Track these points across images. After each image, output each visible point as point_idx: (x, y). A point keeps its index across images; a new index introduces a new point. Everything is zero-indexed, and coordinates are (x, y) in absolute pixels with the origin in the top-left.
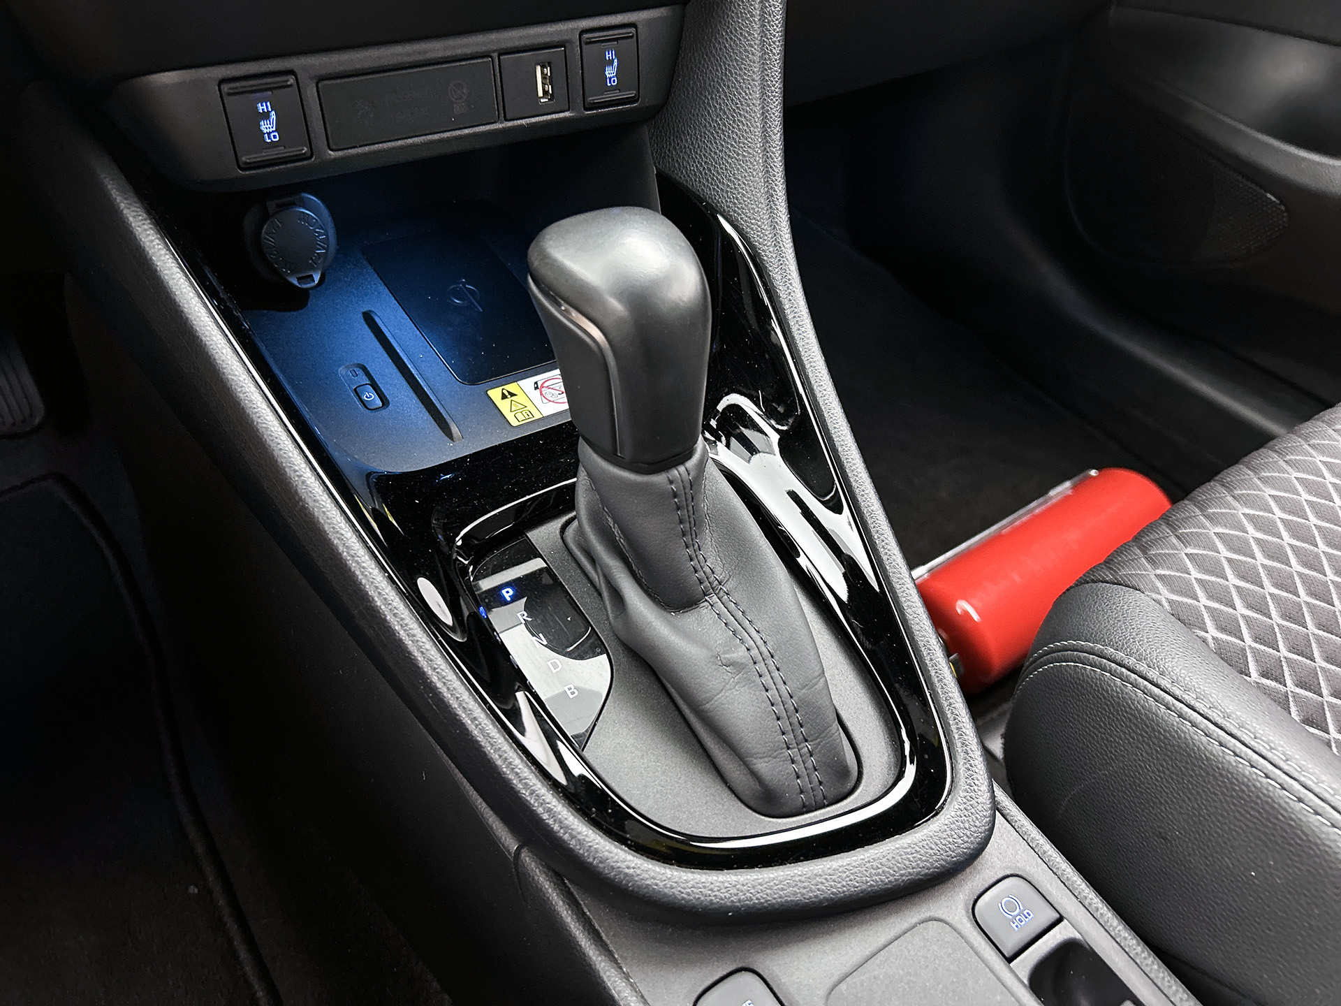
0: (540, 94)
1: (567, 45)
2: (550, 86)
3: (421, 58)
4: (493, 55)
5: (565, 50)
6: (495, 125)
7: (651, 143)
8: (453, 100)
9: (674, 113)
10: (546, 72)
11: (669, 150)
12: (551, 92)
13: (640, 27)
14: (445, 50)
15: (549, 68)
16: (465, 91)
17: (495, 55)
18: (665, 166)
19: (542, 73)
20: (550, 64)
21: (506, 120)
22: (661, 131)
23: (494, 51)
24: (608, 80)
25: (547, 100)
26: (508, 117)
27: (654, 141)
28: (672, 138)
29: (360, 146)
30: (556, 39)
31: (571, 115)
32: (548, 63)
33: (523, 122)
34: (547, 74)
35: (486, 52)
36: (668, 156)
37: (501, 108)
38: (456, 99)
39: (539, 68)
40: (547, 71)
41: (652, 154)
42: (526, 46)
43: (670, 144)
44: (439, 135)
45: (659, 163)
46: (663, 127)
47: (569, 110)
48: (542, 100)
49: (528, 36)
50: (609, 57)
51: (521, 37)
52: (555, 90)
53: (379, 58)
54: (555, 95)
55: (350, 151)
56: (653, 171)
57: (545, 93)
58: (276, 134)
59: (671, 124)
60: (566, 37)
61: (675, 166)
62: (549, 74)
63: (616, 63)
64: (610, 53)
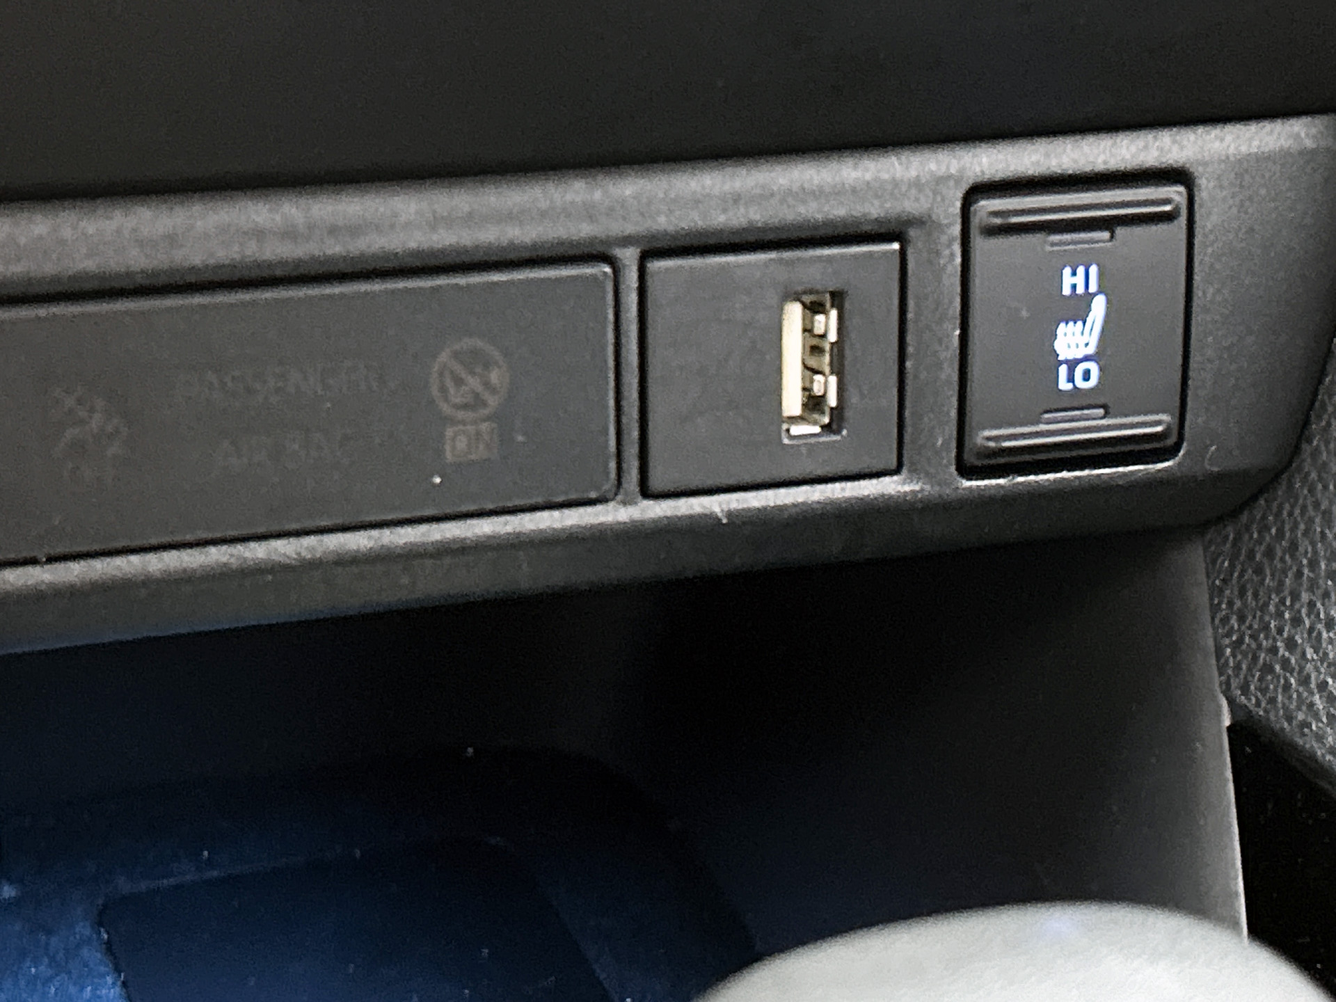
0: (792, 403)
1: (912, 233)
2: (833, 380)
3: (335, 248)
4: (619, 252)
5: (903, 253)
6: (599, 508)
7: (1215, 609)
8: (446, 408)
9: (1317, 505)
10: (819, 329)
11: (1291, 644)
12: (832, 401)
13: (1205, 187)
14: (433, 228)
15: (834, 314)
16: (494, 377)
17: (629, 256)
18: (1273, 701)
19: (808, 330)
20: (838, 298)
21: (647, 493)
22: (1259, 571)
23: (626, 241)
24: (1063, 370)
25: (817, 429)
26: (656, 483)
27: (1230, 604)
28: (1305, 597)
29: (51, 560)
30: (874, 209)
31: (907, 488)
32: (833, 294)
33: (717, 505)
34: (823, 336)
35: (592, 241)
36: (1285, 663)
37: (632, 451)
39: (794, 314)
40: (828, 323)
41: (1219, 652)
42: (750, 229)
43: (1296, 621)
44: (375, 533)
45: (1245, 689)
46: (1270, 553)
47: (897, 471)
48: (797, 430)
50: (1074, 287)
51: (737, 199)
52: (854, 399)
53: (172, 239)
54: (849, 414)
56: (1218, 714)
57: (813, 403)
59: (1304, 545)
60: (911, 206)
61: (1311, 705)
62: (833, 337)
63: (1099, 306)
64: (1081, 270)
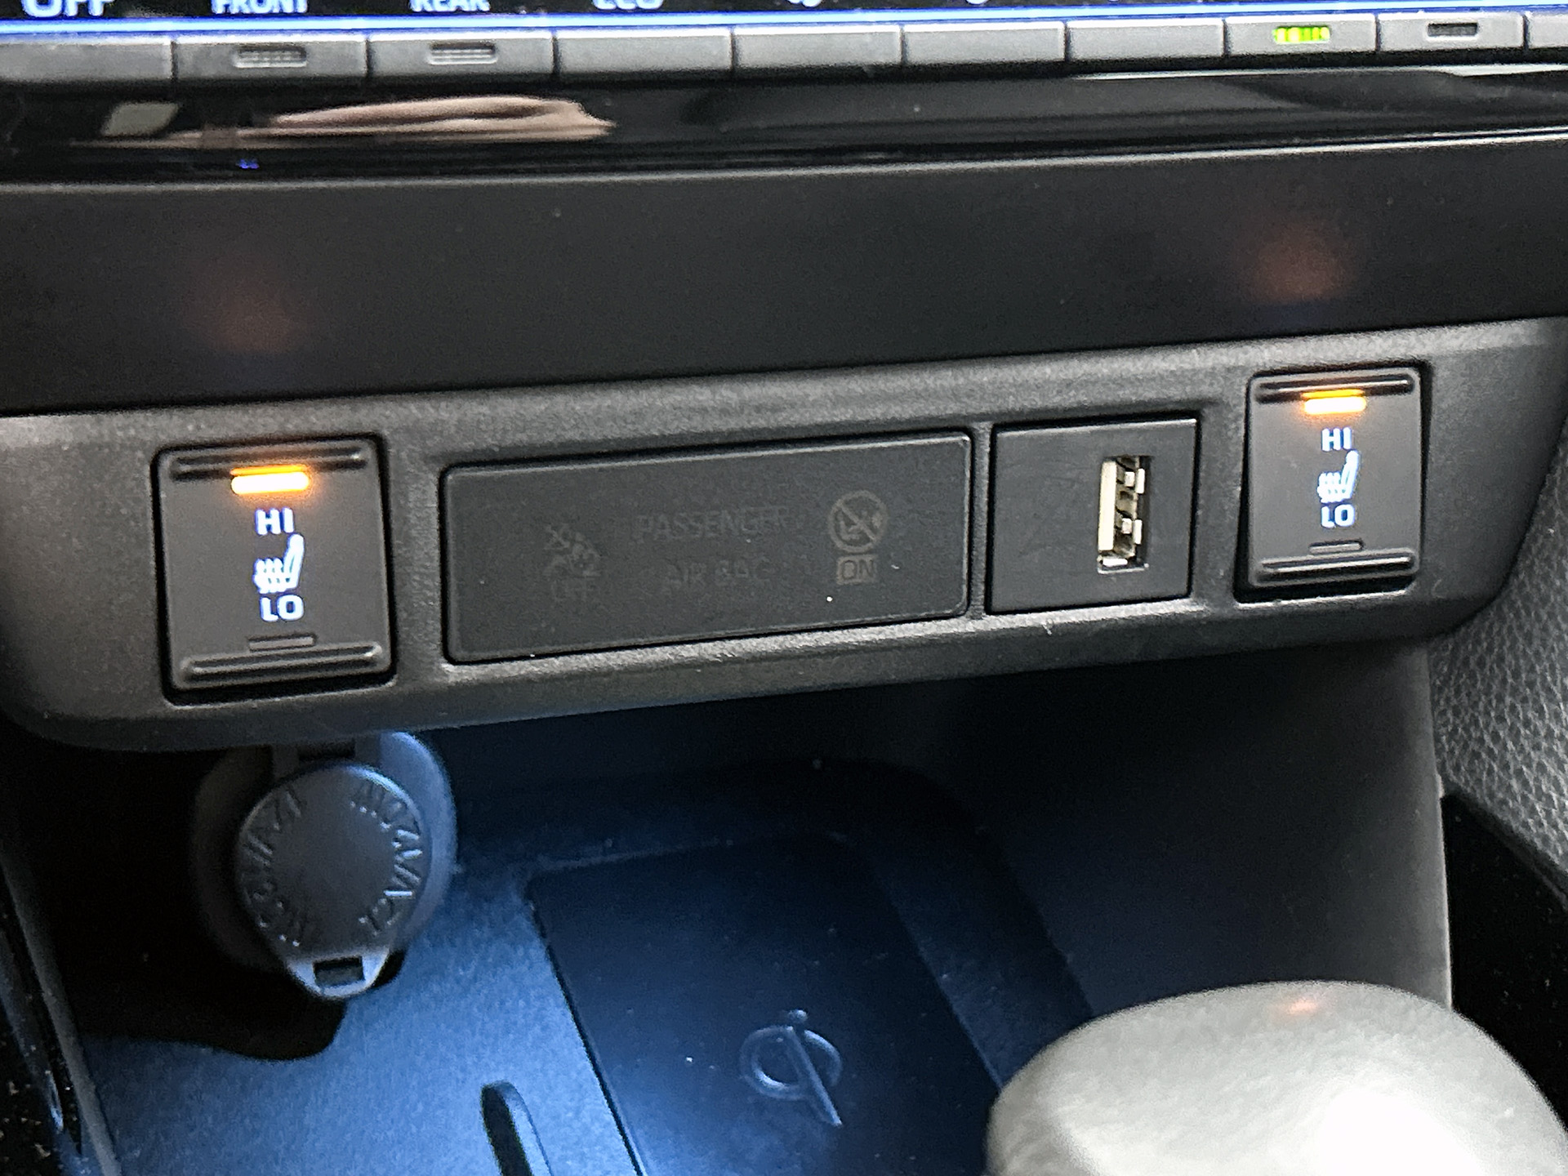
0: (1106, 541)
1: (1206, 411)
2: (1139, 523)
3: (760, 422)
4: (975, 425)
5: (1198, 426)
6: (953, 621)
7: (1435, 704)
8: (839, 544)
9: (1520, 628)
10: (1129, 481)
11: (1495, 737)
12: (1137, 539)
13: (1441, 377)
14: (834, 406)
15: (1142, 472)
16: (876, 521)
17: (984, 428)
18: (1479, 781)
19: (1120, 482)
20: (1145, 462)
21: (989, 611)
22: (1472, 676)
23: (982, 417)
24: (1326, 511)
25: (1125, 562)
26: (996, 604)
27: (1448, 700)
28: (1508, 700)
29: (539, 656)
30: (1176, 393)
31: (1194, 609)
32: (1141, 458)
33: (1043, 619)
34: (1132, 488)
35: (955, 416)
36: (1490, 752)
37: (979, 577)
38: (850, 543)
39: (1110, 471)
40: (1137, 480)
41: (1437, 739)
42: (1082, 407)
43: (1501, 719)
44: (781, 638)
45: (1457, 769)
46: (1481, 663)
47: (1186, 596)
48: (1110, 562)
49: (1088, 382)
50: (1332, 444)
51: (1069, 384)
52: (1154, 540)
53: (638, 414)
54: (1151, 550)
55: (506, 666)
56: (1435, 790)
57: (1121, 538)
58: (298, 602)
59: (1509, 658)
60: (1207, 390)
61: (1510, 787)
62: (1140, 489)
63: (1353, 459)
64: (1337, 432)
